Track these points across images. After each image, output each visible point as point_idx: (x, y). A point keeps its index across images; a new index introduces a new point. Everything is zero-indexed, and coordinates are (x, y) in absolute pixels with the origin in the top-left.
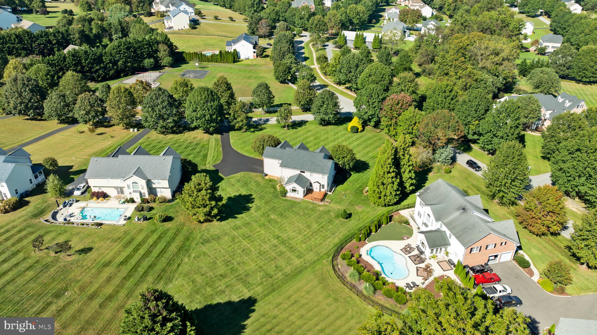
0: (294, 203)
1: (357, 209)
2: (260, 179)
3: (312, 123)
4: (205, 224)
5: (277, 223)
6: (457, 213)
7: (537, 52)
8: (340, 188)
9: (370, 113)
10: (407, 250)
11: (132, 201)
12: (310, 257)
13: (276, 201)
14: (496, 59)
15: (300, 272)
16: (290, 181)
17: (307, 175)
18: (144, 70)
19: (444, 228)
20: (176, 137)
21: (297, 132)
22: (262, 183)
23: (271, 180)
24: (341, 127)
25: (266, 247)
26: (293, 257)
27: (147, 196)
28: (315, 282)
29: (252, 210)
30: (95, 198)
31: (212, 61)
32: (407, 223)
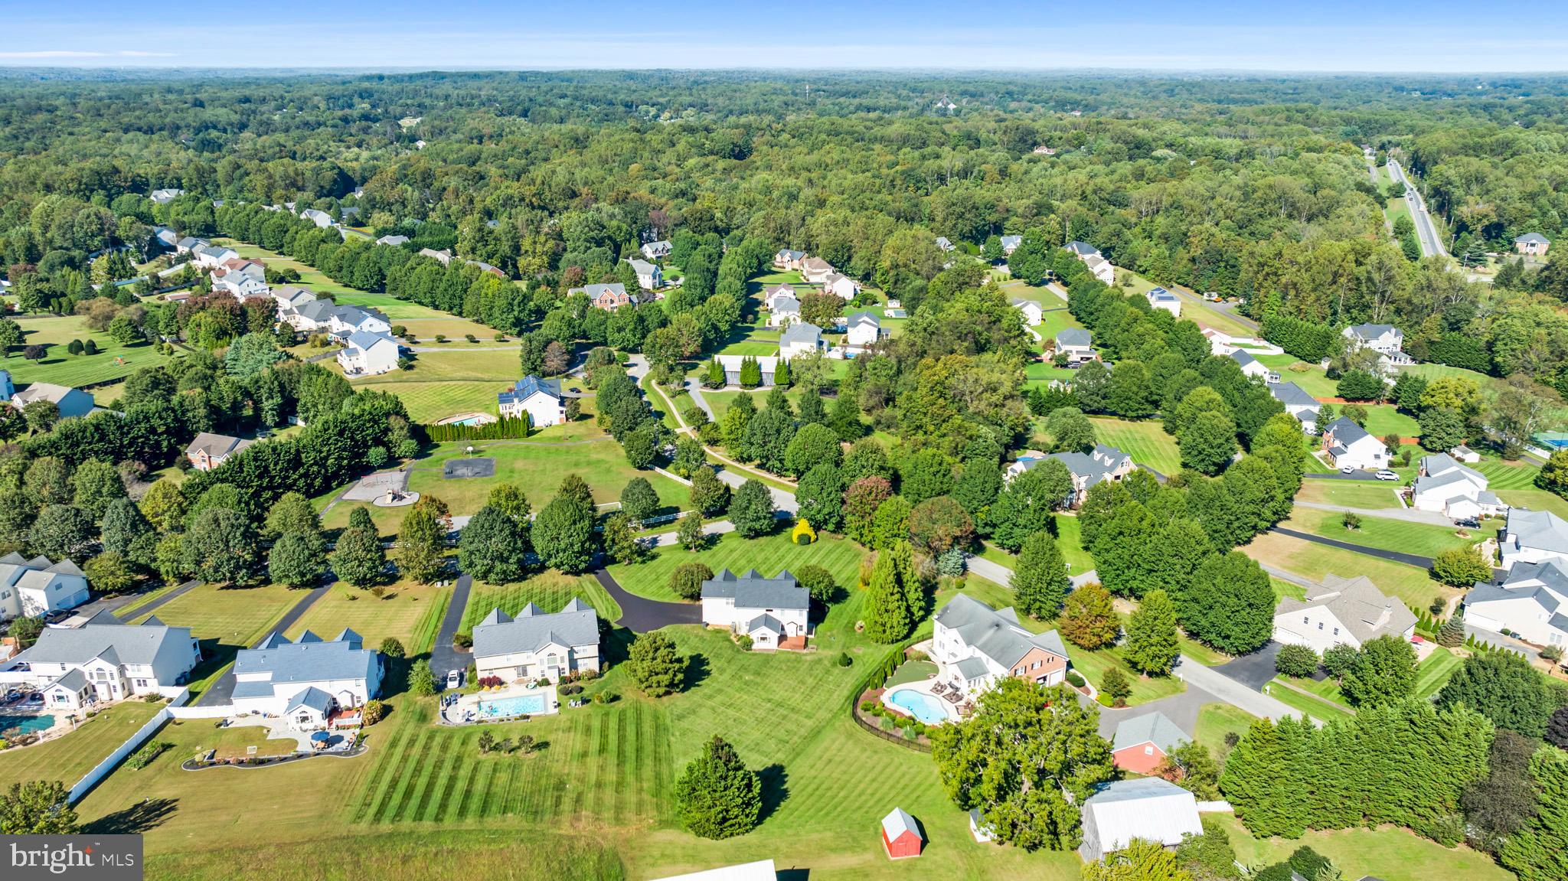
0: (767, 658)
1: (857, 652)
2: (701, 632)
3: (730, 536)
4: (665, 699)
5: (757, 684)
6: (991, 632)
7: (1054, 363)
8: (821, 627)
9: (826, 511)
10: (939, 689)
11: (546, 683)
12: (823, 715)
13: (740, 657)
14: (994, 399)
15: (819, 732)
16: (753, 625)
17: (776, 614)
18: (368, 469)
19: (979, 654)
20: (524, 585)
21: (714, 555)
22: (707, 637)
23: (718, 631)
24: (780, 538)
25: (761, 713)
26: (801, 718)
27: (567, 674)
28: (842, 739)
29: (715, 673)
30: (486, 687)
31: (485, 437)
32: (927, 658)
